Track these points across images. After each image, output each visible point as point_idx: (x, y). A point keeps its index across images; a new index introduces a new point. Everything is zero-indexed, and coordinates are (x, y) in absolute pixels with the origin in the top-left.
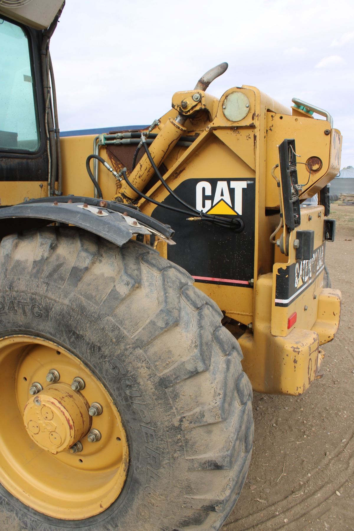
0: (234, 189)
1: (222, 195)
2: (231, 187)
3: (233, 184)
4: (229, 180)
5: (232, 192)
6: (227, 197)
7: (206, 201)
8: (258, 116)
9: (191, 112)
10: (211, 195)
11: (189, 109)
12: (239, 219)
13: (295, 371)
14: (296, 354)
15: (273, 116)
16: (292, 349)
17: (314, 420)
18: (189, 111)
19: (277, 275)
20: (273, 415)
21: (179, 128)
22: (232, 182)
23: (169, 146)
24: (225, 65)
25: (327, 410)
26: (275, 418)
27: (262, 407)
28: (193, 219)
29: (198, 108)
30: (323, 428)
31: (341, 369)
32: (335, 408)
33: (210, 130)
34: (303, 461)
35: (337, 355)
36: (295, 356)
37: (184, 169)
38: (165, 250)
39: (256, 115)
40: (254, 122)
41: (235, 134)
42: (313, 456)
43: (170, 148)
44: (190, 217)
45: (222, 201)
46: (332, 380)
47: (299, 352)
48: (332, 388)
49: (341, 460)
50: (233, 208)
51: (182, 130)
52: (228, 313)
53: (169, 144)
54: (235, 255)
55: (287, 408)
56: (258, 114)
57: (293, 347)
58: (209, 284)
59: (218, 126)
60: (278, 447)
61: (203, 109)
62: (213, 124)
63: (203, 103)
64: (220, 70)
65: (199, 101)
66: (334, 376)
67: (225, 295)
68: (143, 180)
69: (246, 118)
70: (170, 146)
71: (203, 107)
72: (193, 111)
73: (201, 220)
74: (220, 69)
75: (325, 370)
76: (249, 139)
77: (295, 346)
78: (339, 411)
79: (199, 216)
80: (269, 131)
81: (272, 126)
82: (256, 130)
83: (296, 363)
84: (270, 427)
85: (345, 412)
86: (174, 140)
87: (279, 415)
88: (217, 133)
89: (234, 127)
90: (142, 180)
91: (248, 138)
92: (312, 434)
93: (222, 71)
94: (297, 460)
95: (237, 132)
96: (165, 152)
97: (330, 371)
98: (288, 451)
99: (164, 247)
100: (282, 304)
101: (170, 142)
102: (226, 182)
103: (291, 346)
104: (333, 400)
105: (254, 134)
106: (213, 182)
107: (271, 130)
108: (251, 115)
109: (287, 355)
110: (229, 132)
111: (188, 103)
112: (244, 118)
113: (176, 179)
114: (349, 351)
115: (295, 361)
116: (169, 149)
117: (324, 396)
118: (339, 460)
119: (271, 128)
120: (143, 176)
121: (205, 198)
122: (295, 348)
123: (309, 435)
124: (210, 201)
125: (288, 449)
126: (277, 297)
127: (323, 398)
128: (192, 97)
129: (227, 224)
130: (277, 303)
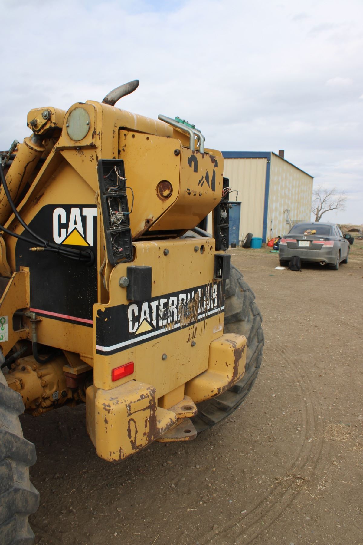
0: (85, 216)
1: (75, 223)
2: (83, 214)
3: (86, 211)
4: (81, 207)
5: (84, 219)
6: (80, 227)
7: (61, 229)
8: (99, 134)
9: (42, 131)
10: (66, 223)
11: (39, 128)
12: (89, 251)
13: (107, 432)
14: (106, 412)
15: (126, 134)
16: (103, 406)
17: (223, 484)
18: (40, 130)
19: (96, 317)
20: (177, 474)
21: (32, 148)
22: (84, 209)
23: (25, 168)
24: (136, 83)
25: (244, 473)
26: (178, 478)
27: (171, 462)
28: (36, 249)
29: (47, 127)
30: (228, 494)
31: (286, 424)
32: (254, 471)
33: (56, 151)
34: (183, 533)
35: (290, 407)
36: (106, 415)
37: (43, 194)
38: (27, 283)
39: (98, 133)
40: (94, 141)
41: (80, 155)
42: (197, 528)
43: (26, 170)
44: (33, 247)
45: (75, 230)
46: (269, 436)
47: (109, 411)
48: (264, 446)
49: (227, 537)
50: (85, 238)
51: (36, 150)
52: (82, 356)
53: (25, 166)
54: (88, 291)
55: (198, 467)
56: (100, 132)
57: (104, 403)
58: (66, 323)
59: (63, 147)
60: (163, 513)
61: (53, 128)
62: (59, 144)
63: (53, 121)
64: (129, 88)
65: (48, 119)
66: (273, 432)
67: (80, 336)
68: (5, 205)
69: (87, 137)
70: (27, 168)
71: (53, 126)
72: (44, 130)
73: (44, 250)
74: (128, 86)
75: (267, 424)
76: (93, 160)
77: (107, 404)
78: (257, 474)
79: (43, 245)
80: (122, 152)
81: (125, 146)
82: (98, 150)
83: (107, 423)
84: (168, 487)
85: (263, 477)
86: (30, 162)
87: (185, 474)
88: (65, 154)
89: (77, 147)
90: (3, 205)
91: (91, 159)
92: (211, 501)
93: (130, 89)
94: (177, 531)
95: (82, 153)
96: (22, 175)
97: (272, 426)
98: (172, 519)
99: (26, 279)
100: (103, 351)
101: (26, 164)
102: (78, 209)
103: (103, 403)
104: (257, 461)
105: (97, 155)
106: (68, 208)
107: (124, 150)
108: (91, 133)
109: (99, 413)
110: (75, 152)
111: (38, 121)
112: (85, 137)
113: (37, 205)
114: (306, 404)
115: (106, 421)
116: (26, 172)
117: (249, 455)
118: (226, 536)
119: (124, 148)
120: (3, 201)
121: (61, 226)
122: (106, 405)
123: (207, 502)
124: (65, 230)
125: (174, 516)
126: (98, 344)
127: (246, 458)
128: (42, 114)
129: (74, 256)
130: (98, 350)
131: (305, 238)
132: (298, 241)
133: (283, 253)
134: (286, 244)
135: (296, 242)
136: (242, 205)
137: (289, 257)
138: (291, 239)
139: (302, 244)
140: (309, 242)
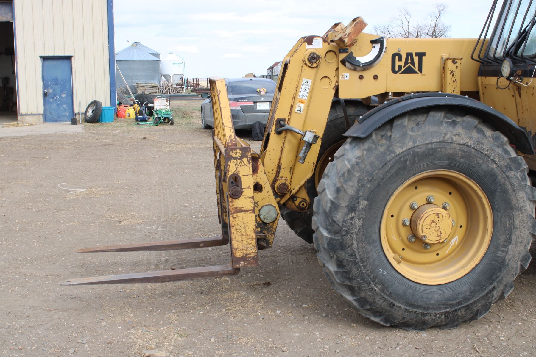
131: (263, 99)
132: (255, 102)
133: (239, 121)
134: (239, 108)
135: (253, 105)
136: (73, 59)
137: (246, 125)
138: (246, 101)
139: (260, 106)
140: (268, 103)
